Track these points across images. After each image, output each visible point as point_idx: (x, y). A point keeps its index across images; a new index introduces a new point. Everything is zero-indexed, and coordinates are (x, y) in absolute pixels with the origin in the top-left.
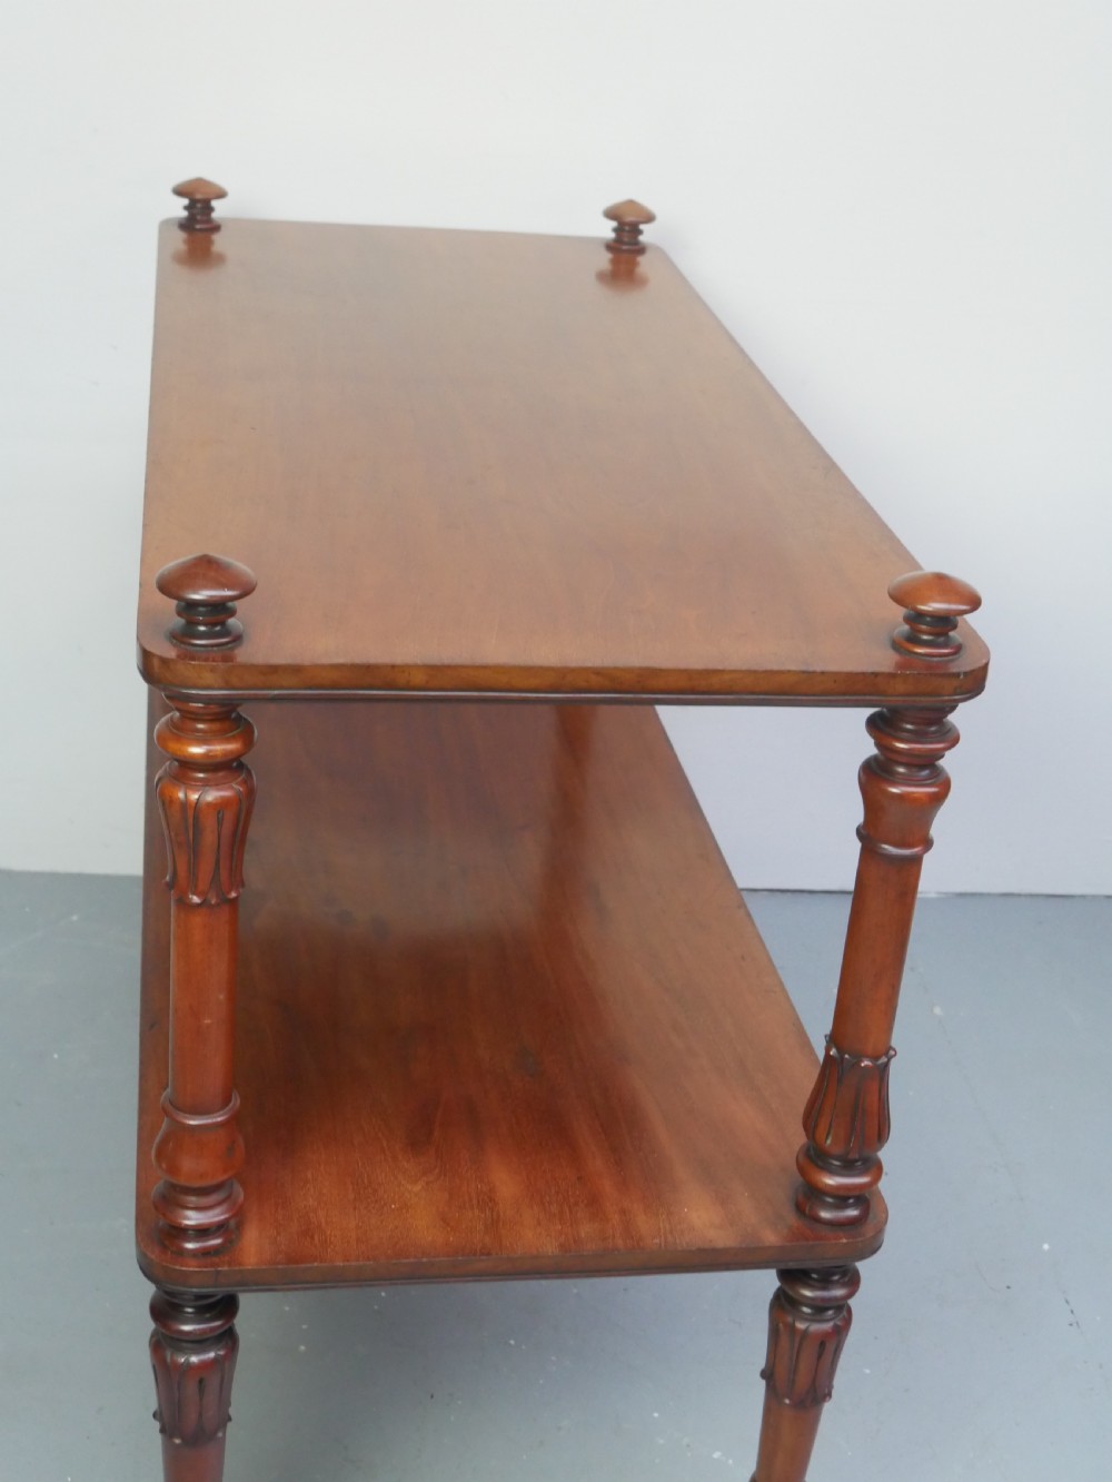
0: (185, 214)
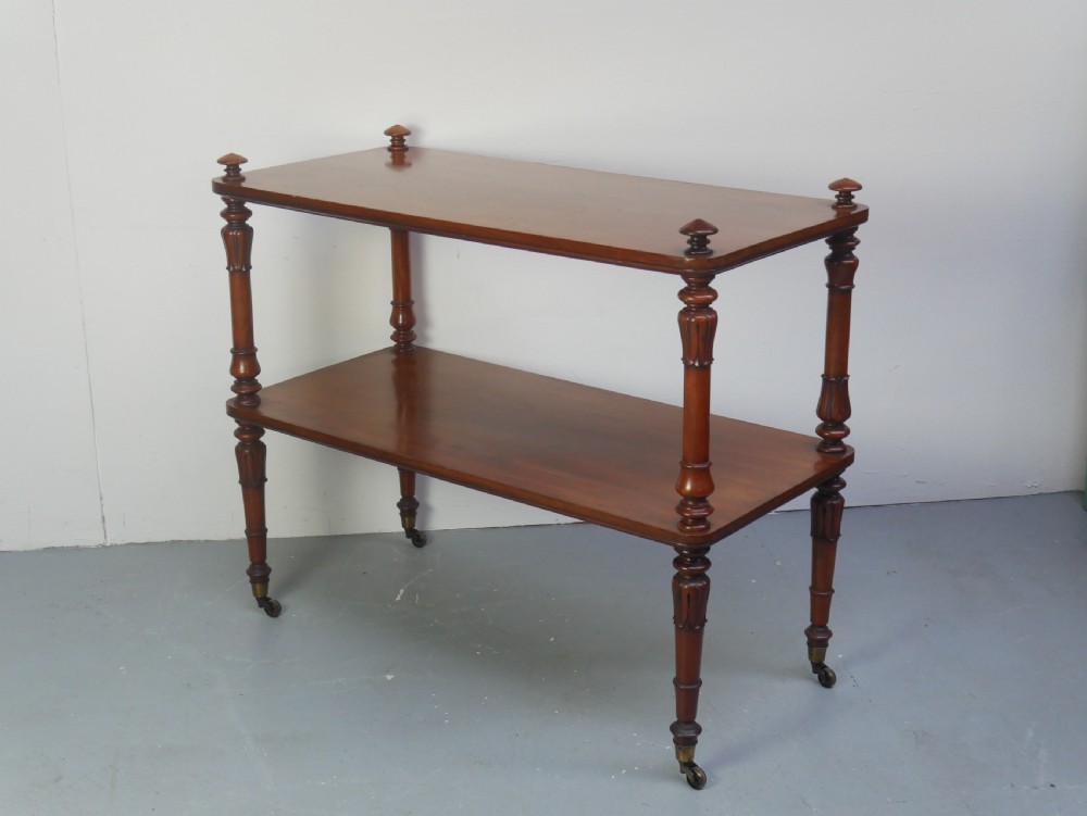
0: (225, 173)
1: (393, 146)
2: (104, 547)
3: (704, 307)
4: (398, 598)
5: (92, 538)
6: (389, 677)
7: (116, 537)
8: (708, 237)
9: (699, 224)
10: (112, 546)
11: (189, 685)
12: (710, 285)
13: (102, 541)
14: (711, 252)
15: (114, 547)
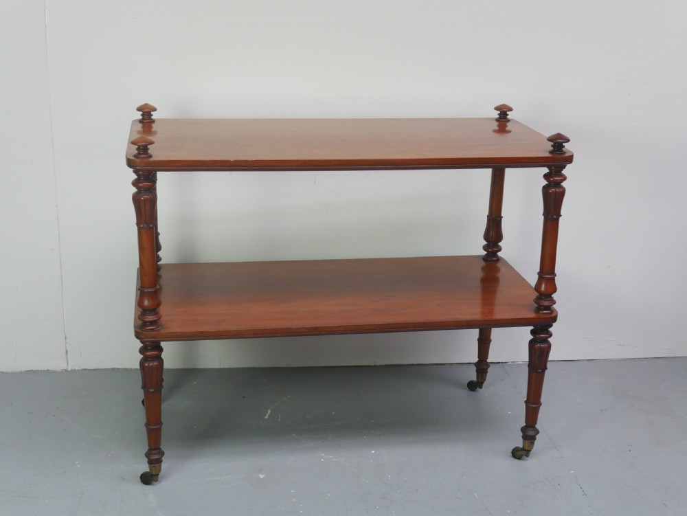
1: (143, 119)
2: (66, 371)
3: (558, 184)
4: (267, 417)
5: (57, 365)
6: (261, 476)
7: (75, 364)
8: (564, 144)
9: (559, 136)
10: (72, 371)
11: (122, 478)
12: (563, 172)
13: (64, 367)
14: (565, 153)
15: (73, 371)
